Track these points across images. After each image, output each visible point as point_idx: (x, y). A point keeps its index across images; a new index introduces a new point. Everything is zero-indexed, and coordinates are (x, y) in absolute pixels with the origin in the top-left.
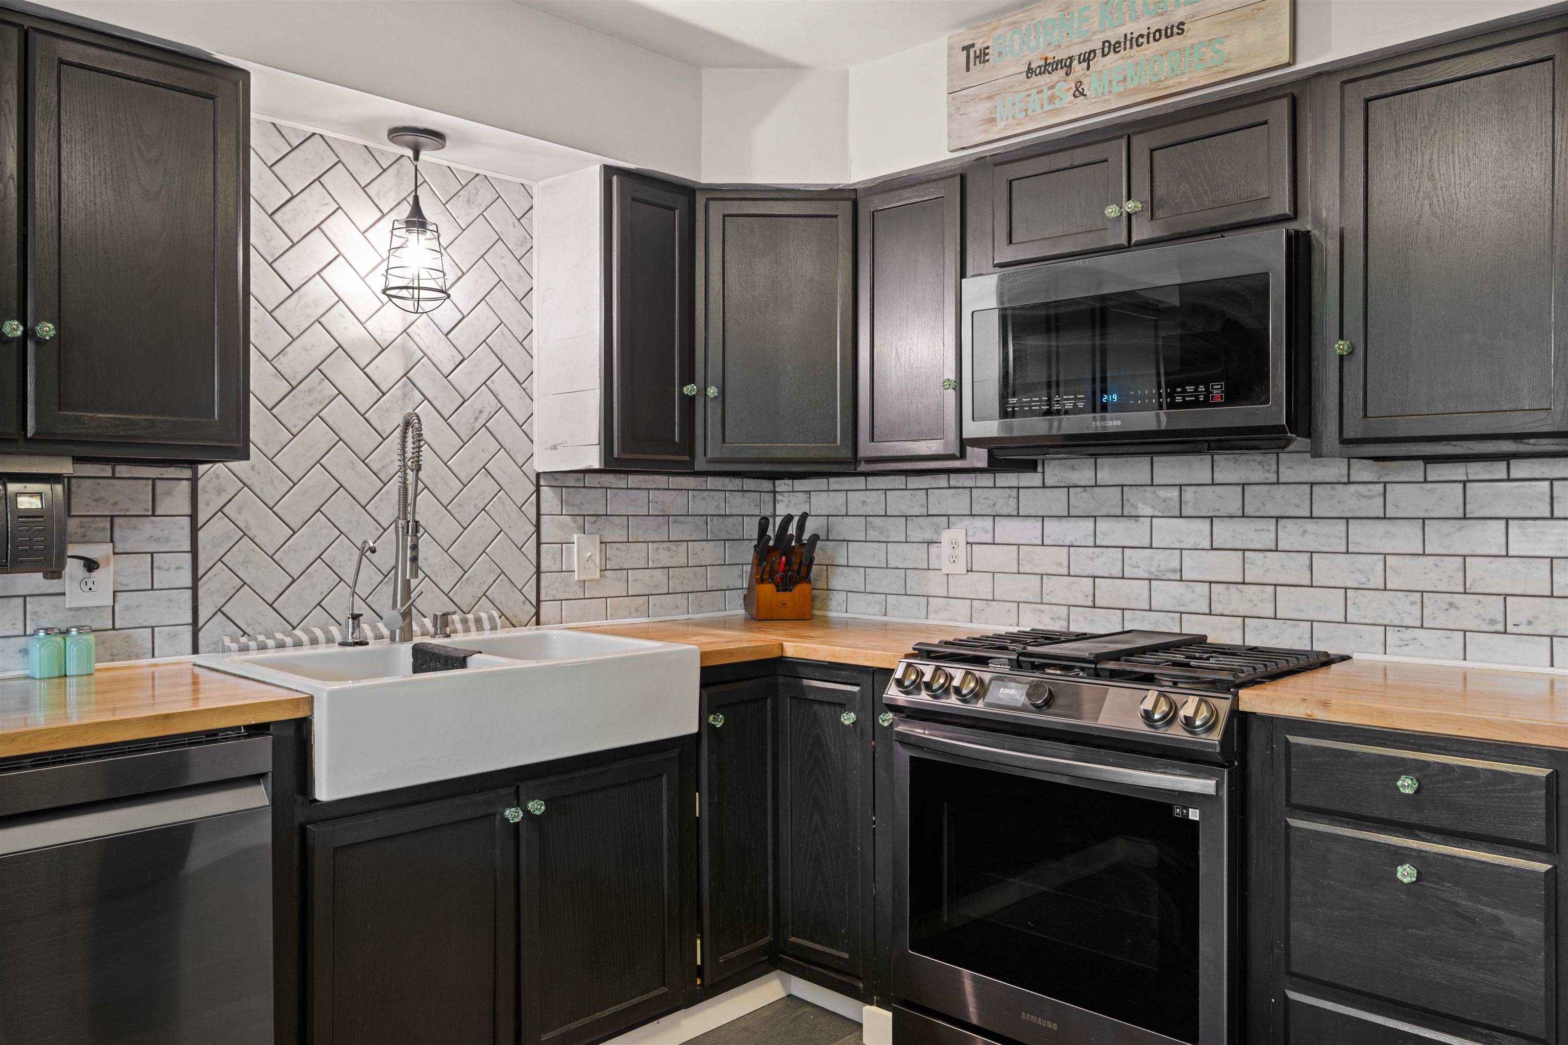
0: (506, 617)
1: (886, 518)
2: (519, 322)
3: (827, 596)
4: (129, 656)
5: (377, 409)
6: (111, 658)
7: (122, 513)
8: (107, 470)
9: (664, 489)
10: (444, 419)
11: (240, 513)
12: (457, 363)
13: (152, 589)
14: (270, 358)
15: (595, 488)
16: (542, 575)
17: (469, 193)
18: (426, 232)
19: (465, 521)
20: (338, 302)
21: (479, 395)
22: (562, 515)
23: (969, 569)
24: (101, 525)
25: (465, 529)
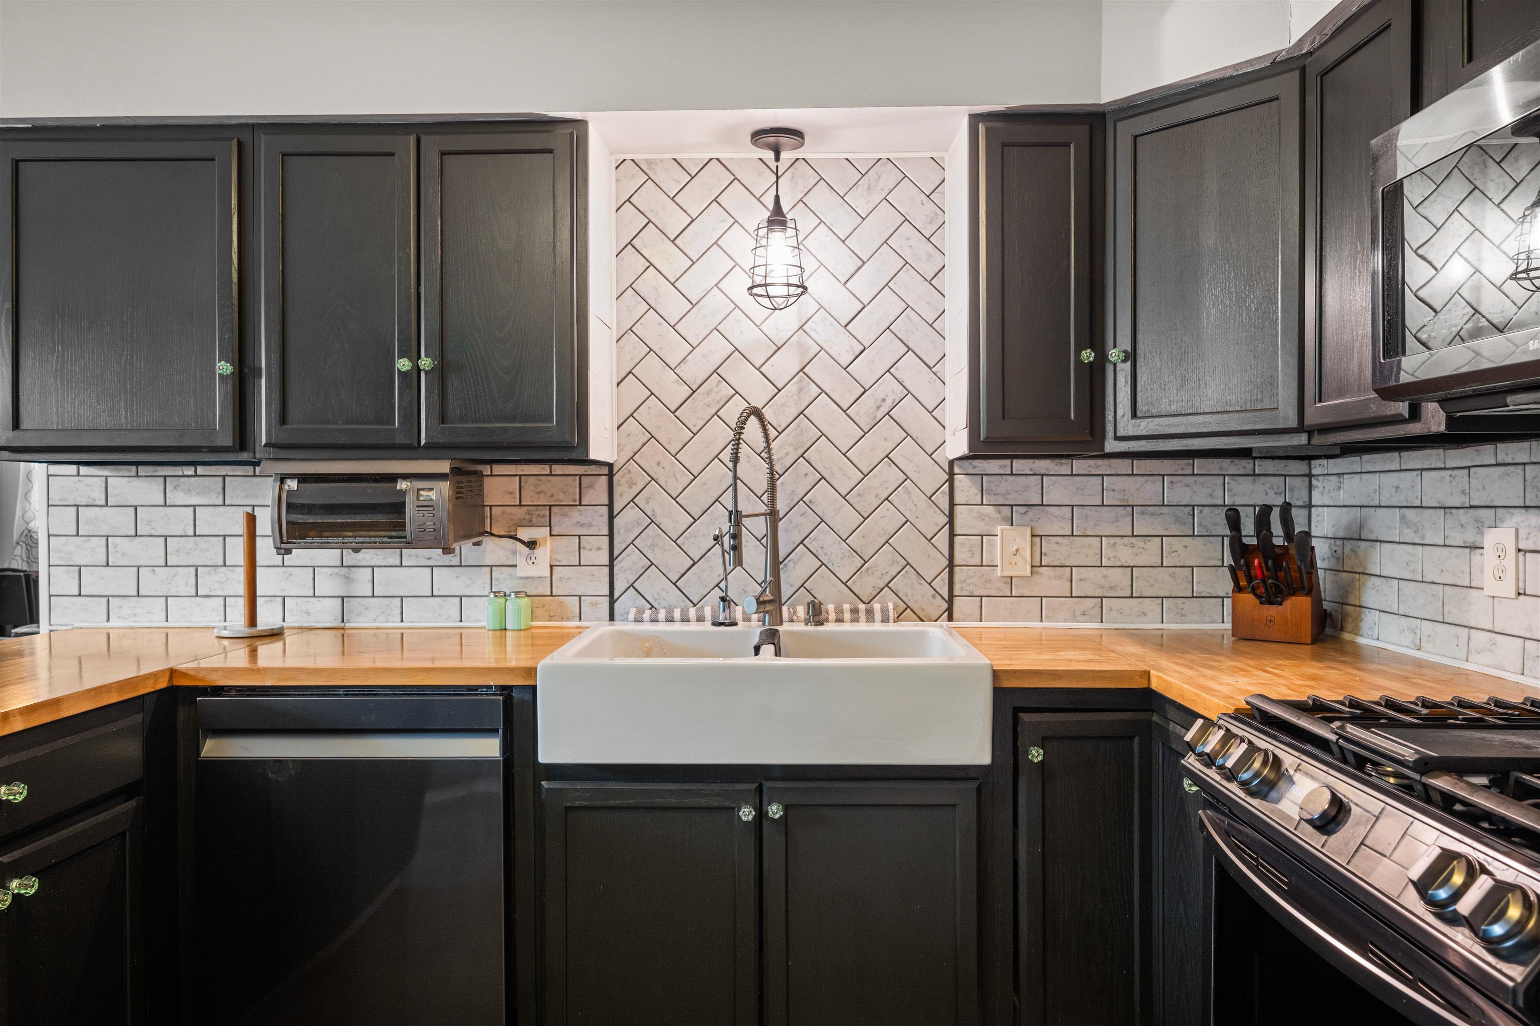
0: (912, 610)
1: (1421, 510)
2: (928, 303)
3: (1359, 615)
4: (562, 618)
5: (772, 405)
6: (549, 618)
7: (557, 503)
8: (545, 469)
9: (1126, 475)
10: (843, 410)
11: (648, 503)
12: (857, 353)
13: (580, 565)
14: (673, 368)
15: (1026, 475)
16: (957, 569)
17: (869, 180)
18: (786, 229)
19: (865, 511)
20: (735, 308)
21: (881, 384)
22: (982, 504)
23: (1521, 591)
24: (542, 513)
25: (865, 519)
